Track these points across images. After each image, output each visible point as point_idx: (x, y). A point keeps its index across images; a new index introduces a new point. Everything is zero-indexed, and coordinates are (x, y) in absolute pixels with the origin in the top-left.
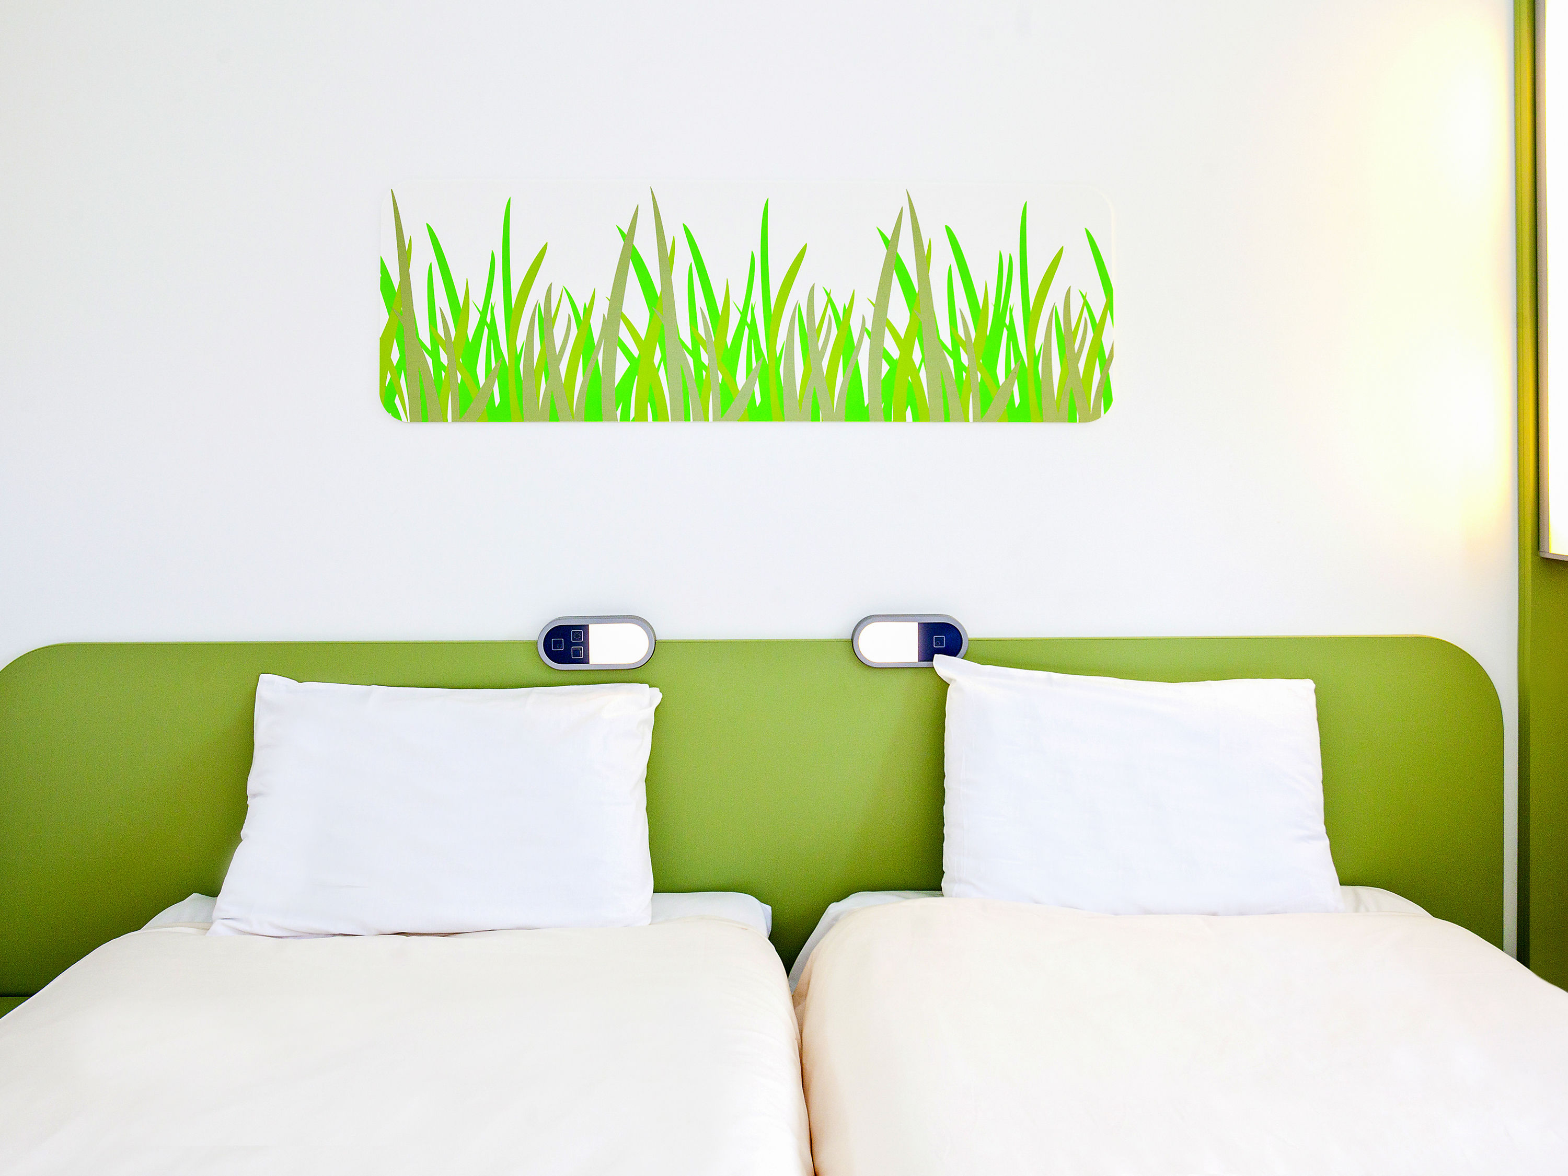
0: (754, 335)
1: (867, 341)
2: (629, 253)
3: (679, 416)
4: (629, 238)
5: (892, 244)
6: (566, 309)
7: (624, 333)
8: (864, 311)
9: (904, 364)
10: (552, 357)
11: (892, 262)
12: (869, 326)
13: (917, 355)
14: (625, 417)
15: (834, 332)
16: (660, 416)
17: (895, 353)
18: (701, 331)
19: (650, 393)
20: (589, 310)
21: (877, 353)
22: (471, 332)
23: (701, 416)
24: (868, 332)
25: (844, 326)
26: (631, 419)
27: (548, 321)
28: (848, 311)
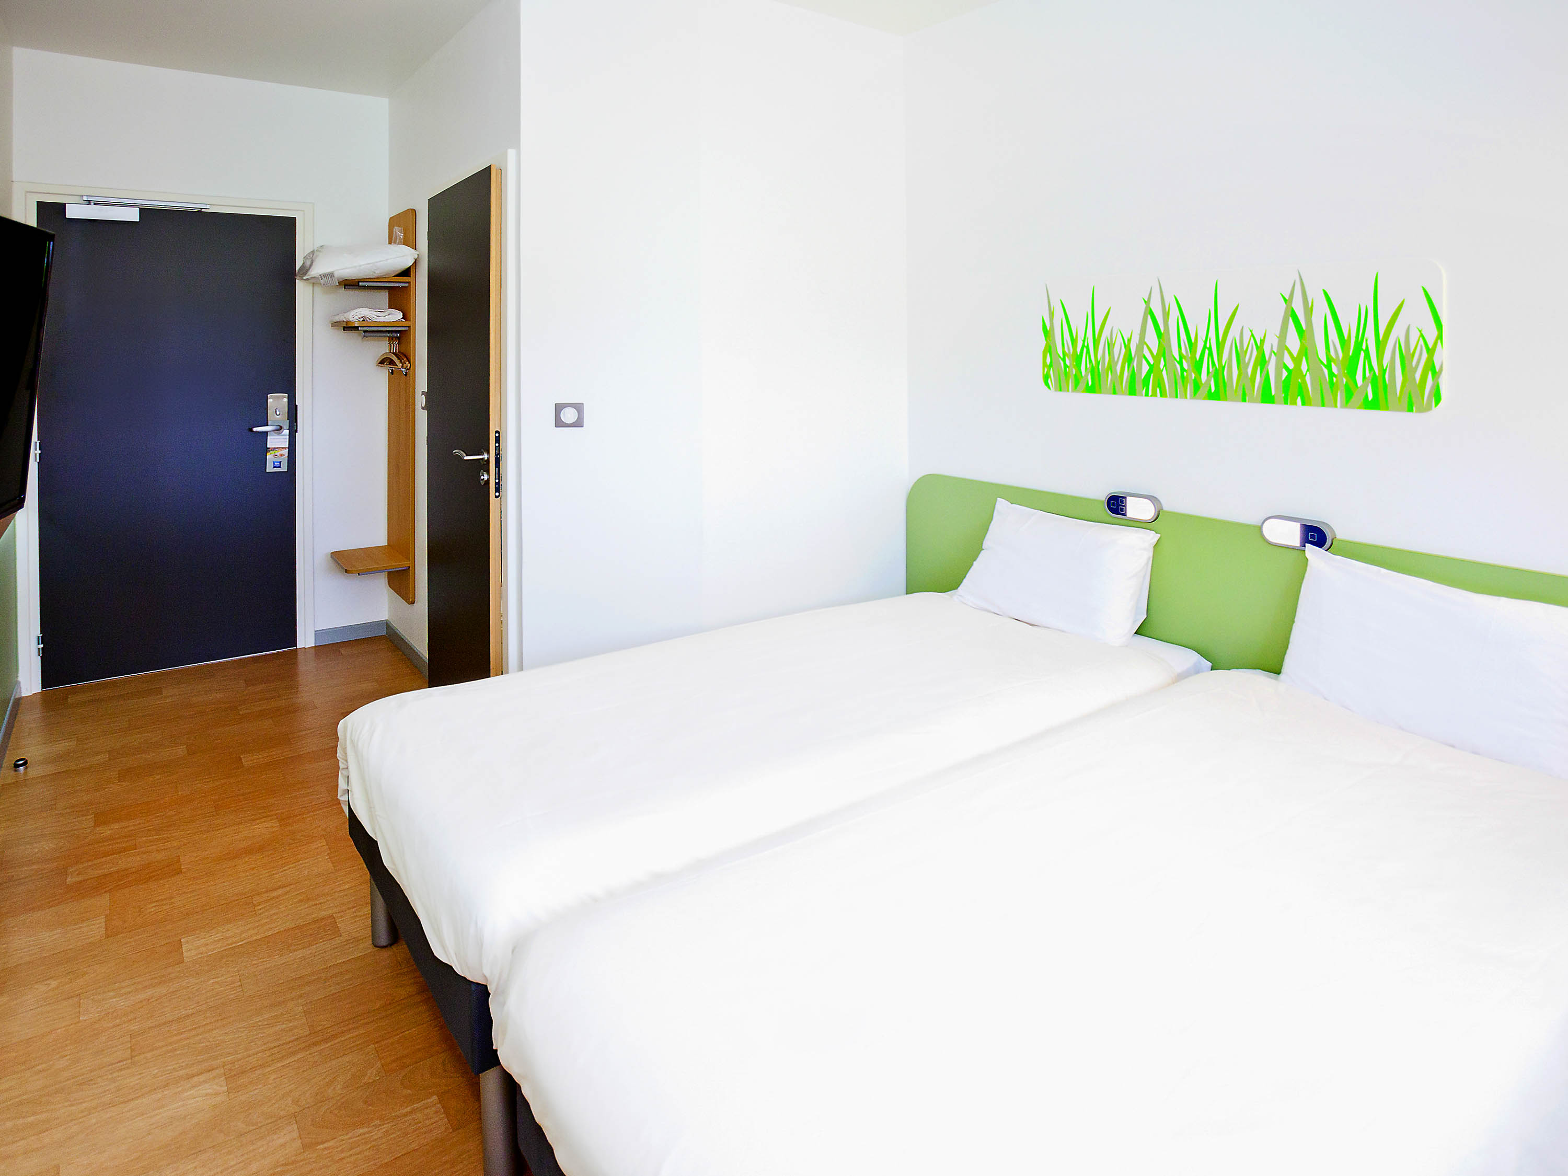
0: (1211, 354)
1: (1274, 357)
2: (1148, 311)
3: (1174, 395)
4: (1148, 303)
5: (1289, 301)
6: (1120, 340)
7: (1146, 352)
8: (1272, 341)
9: (1296, 372)
10: (1113, 363)
11: (1289, 313)
12: (1275, 350)
13: (1304, 367)
14: (1147, 395)
15: (1255, 353)
16: (1163, 394)
17: (1291, 366)
18: (1183, 351)
19: (1159, 383)
20: (1129, 341)
21: (1280, 365)
22: (1079, 350)
23: (1183, 396)
24: (1274, 353)
25: (1260, 349)
26: (1150, 395)
27: (1111, 345)
28: (1262, 341)
